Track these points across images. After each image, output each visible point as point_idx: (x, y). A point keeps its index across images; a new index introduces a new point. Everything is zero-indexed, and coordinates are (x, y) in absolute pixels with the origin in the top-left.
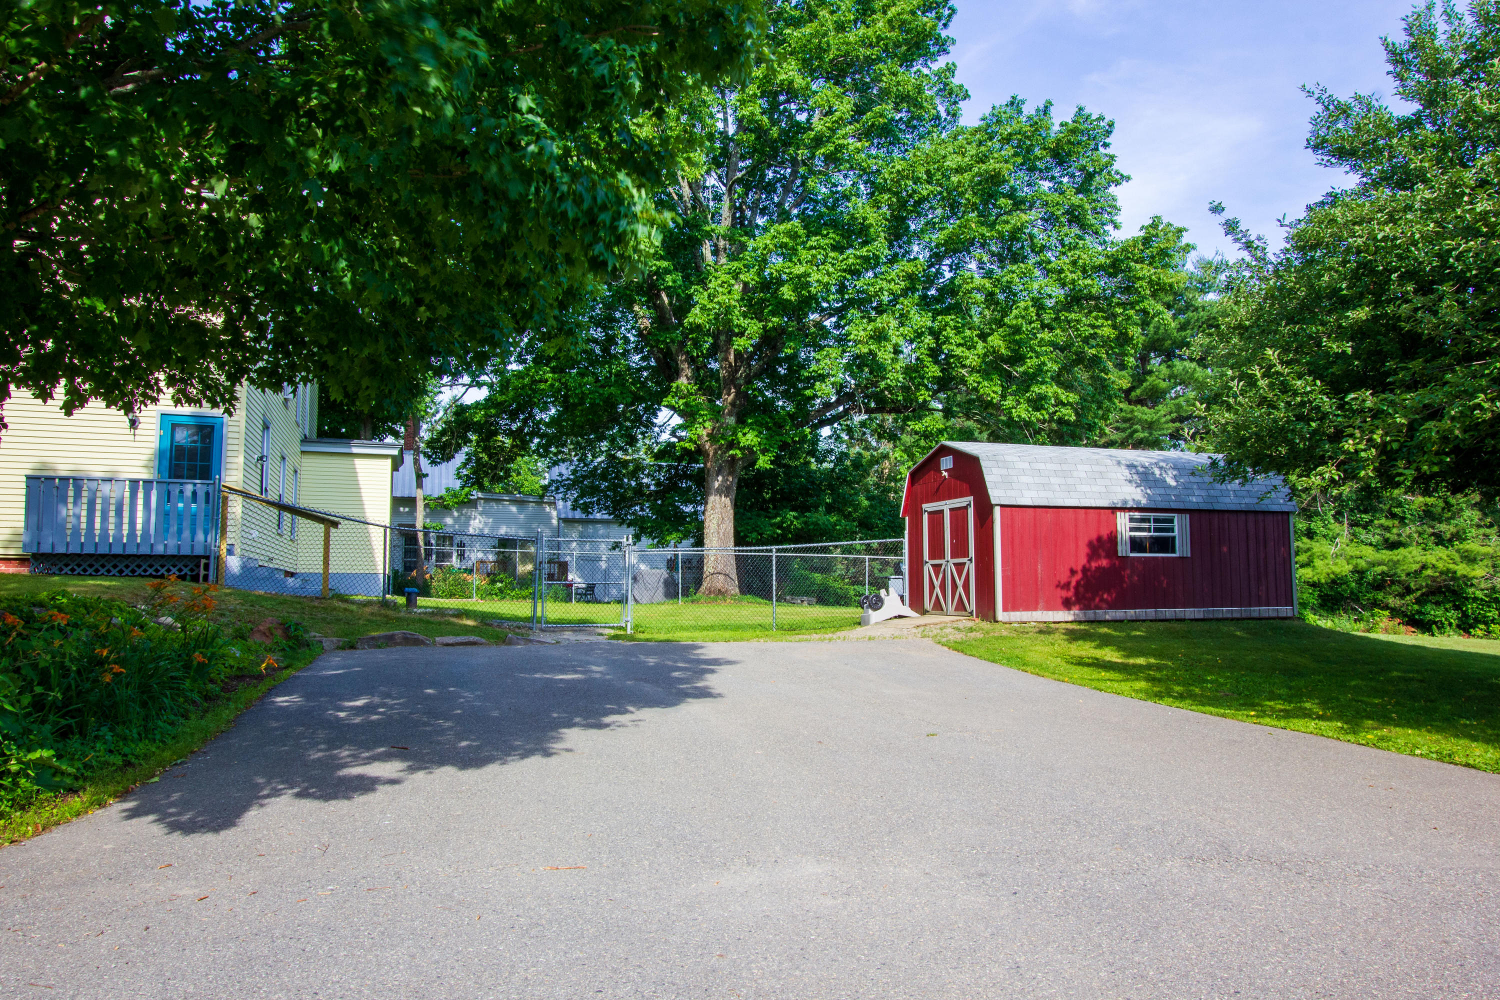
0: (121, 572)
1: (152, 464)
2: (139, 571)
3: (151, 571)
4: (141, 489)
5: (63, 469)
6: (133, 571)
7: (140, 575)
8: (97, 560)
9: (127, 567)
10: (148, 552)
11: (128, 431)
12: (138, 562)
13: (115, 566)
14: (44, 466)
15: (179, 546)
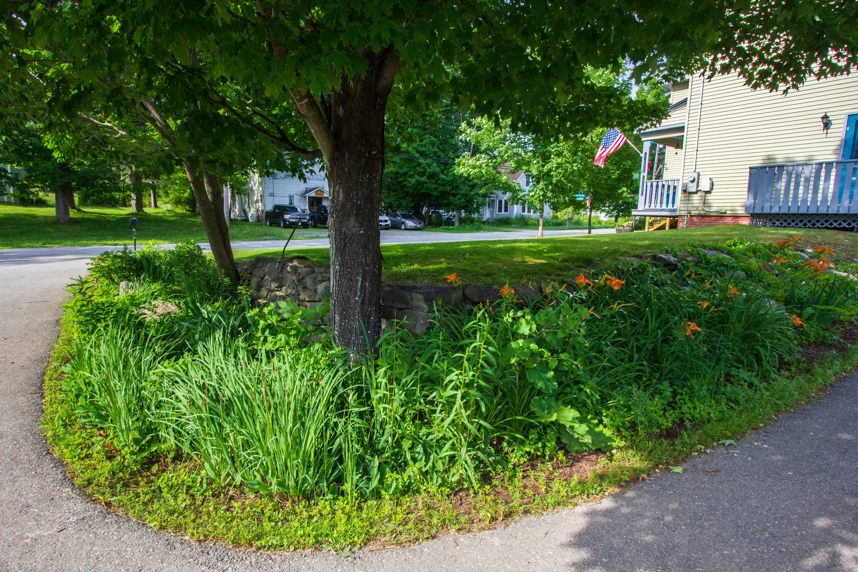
0: (805, 225)
1: (838, 152)
2: (818, 225)
3: (826, 224)
4: (823, 170)
5: (780, 160)
6: (814, 225)
7: (818, 227)
8: (789, 217)
9: (809, 221)
10: (824, 212)
11: (822, 132)
12: (818, 218)
13: (801, 221)
14: (769, 158)
15: (849, 207)
